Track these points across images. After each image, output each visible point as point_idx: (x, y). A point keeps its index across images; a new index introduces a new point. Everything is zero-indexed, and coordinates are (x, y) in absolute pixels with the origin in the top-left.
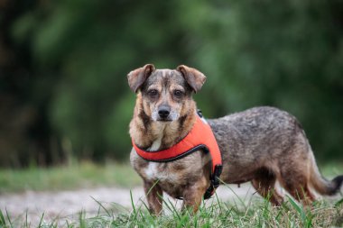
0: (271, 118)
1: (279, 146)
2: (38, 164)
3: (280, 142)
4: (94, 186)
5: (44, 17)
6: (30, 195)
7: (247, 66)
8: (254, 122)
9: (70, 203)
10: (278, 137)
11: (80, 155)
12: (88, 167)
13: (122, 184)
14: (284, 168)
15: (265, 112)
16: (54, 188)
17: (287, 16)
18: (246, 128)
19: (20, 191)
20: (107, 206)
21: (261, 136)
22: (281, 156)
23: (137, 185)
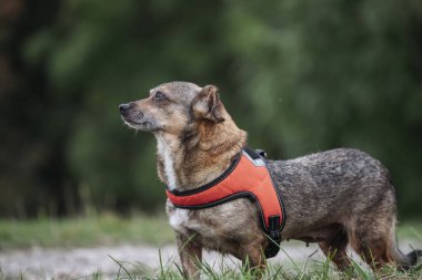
0: (361, 165)
1: (365, 199)
2: (48, 214)
3: (366, 196)
4: (116, 243)
5: (63, 36)
6: (37, 251)
7: (309, 100)
8: (339, 169)
9: (85, 262)
10: (365, 189)
11: (100, 204)
12: (110, 219)
13: (150, 241)
14: (362, 227)
15: (354, 156)
16: (67, 243)
17: (361, 40)
18: (327, 177)
19: (25, 247)
20: (129, 267)
21: (344, 186)
22: (363, 212)
23: (170, 242)
